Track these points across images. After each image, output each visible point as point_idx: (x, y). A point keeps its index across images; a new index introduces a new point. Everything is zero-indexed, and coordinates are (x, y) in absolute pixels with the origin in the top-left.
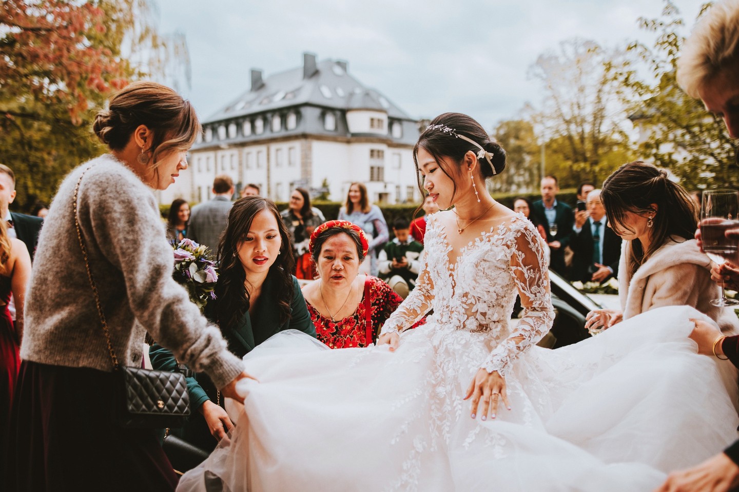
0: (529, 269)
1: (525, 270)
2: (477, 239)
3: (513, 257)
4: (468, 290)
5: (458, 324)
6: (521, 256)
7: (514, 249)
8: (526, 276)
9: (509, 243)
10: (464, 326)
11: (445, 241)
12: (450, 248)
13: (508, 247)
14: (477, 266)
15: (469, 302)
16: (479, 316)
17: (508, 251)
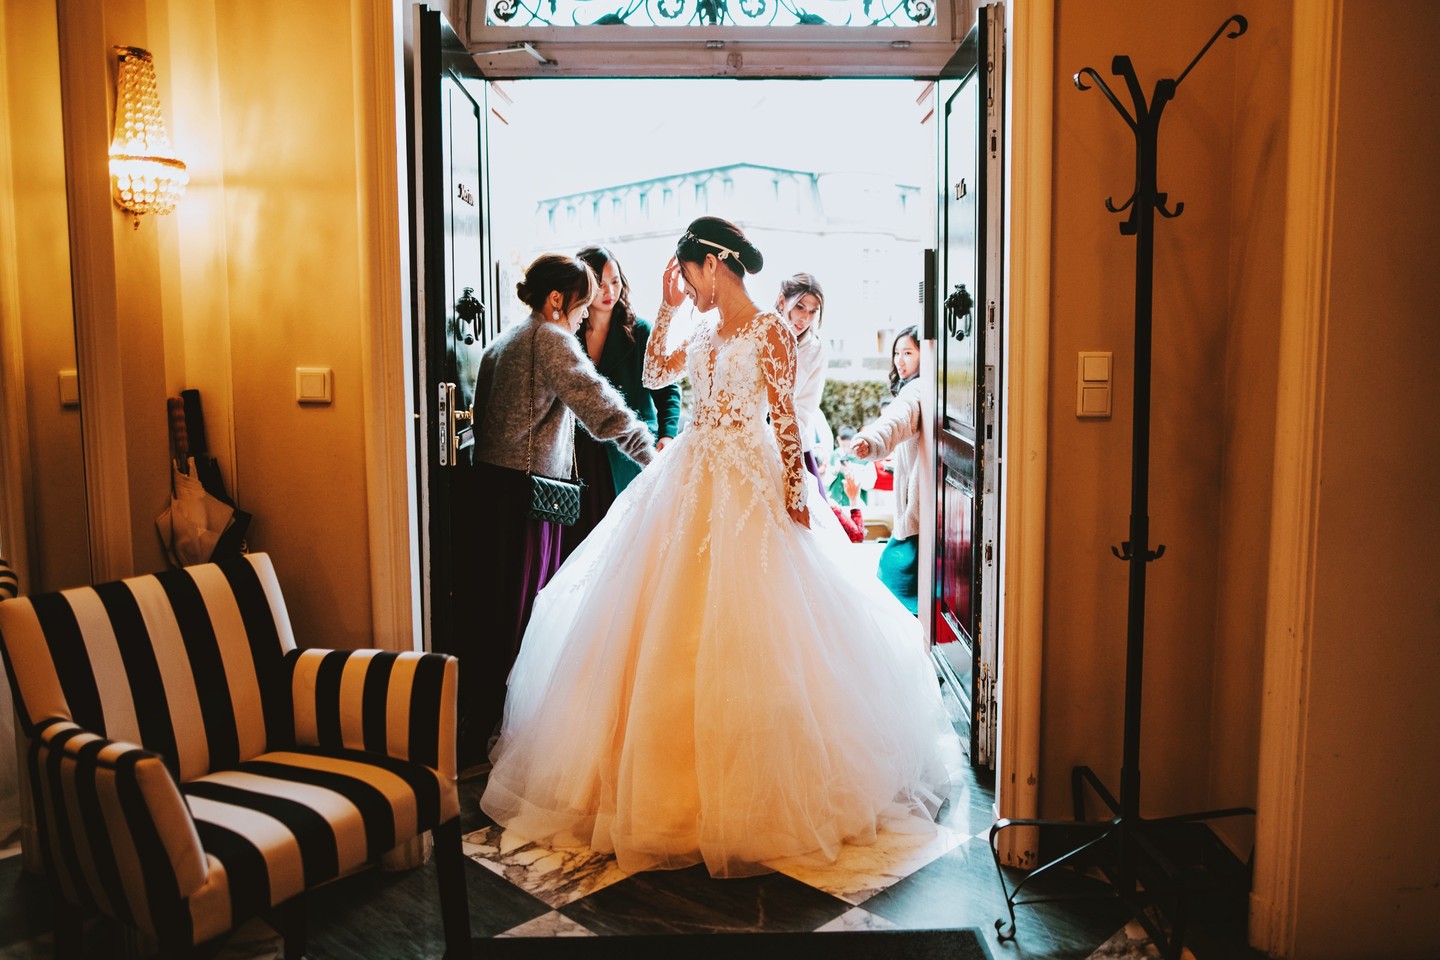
0: (778, 361)
1: (774, 361)
2: (734, 336)
3: (765, 348)
4: (722, 388)
5: (713, 423)
6: (771, 348)
7: (765, 342)
8: (774, 367)
9: (761, 336)
10: (719, 424)
11: (708, 342)
12: (712, 349)
13: (760, 339)
14: (730, 360)
15: (724, 400)
16: (733, 412)
17: (759, 343)
